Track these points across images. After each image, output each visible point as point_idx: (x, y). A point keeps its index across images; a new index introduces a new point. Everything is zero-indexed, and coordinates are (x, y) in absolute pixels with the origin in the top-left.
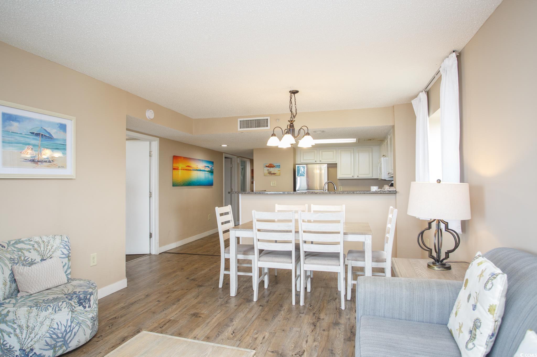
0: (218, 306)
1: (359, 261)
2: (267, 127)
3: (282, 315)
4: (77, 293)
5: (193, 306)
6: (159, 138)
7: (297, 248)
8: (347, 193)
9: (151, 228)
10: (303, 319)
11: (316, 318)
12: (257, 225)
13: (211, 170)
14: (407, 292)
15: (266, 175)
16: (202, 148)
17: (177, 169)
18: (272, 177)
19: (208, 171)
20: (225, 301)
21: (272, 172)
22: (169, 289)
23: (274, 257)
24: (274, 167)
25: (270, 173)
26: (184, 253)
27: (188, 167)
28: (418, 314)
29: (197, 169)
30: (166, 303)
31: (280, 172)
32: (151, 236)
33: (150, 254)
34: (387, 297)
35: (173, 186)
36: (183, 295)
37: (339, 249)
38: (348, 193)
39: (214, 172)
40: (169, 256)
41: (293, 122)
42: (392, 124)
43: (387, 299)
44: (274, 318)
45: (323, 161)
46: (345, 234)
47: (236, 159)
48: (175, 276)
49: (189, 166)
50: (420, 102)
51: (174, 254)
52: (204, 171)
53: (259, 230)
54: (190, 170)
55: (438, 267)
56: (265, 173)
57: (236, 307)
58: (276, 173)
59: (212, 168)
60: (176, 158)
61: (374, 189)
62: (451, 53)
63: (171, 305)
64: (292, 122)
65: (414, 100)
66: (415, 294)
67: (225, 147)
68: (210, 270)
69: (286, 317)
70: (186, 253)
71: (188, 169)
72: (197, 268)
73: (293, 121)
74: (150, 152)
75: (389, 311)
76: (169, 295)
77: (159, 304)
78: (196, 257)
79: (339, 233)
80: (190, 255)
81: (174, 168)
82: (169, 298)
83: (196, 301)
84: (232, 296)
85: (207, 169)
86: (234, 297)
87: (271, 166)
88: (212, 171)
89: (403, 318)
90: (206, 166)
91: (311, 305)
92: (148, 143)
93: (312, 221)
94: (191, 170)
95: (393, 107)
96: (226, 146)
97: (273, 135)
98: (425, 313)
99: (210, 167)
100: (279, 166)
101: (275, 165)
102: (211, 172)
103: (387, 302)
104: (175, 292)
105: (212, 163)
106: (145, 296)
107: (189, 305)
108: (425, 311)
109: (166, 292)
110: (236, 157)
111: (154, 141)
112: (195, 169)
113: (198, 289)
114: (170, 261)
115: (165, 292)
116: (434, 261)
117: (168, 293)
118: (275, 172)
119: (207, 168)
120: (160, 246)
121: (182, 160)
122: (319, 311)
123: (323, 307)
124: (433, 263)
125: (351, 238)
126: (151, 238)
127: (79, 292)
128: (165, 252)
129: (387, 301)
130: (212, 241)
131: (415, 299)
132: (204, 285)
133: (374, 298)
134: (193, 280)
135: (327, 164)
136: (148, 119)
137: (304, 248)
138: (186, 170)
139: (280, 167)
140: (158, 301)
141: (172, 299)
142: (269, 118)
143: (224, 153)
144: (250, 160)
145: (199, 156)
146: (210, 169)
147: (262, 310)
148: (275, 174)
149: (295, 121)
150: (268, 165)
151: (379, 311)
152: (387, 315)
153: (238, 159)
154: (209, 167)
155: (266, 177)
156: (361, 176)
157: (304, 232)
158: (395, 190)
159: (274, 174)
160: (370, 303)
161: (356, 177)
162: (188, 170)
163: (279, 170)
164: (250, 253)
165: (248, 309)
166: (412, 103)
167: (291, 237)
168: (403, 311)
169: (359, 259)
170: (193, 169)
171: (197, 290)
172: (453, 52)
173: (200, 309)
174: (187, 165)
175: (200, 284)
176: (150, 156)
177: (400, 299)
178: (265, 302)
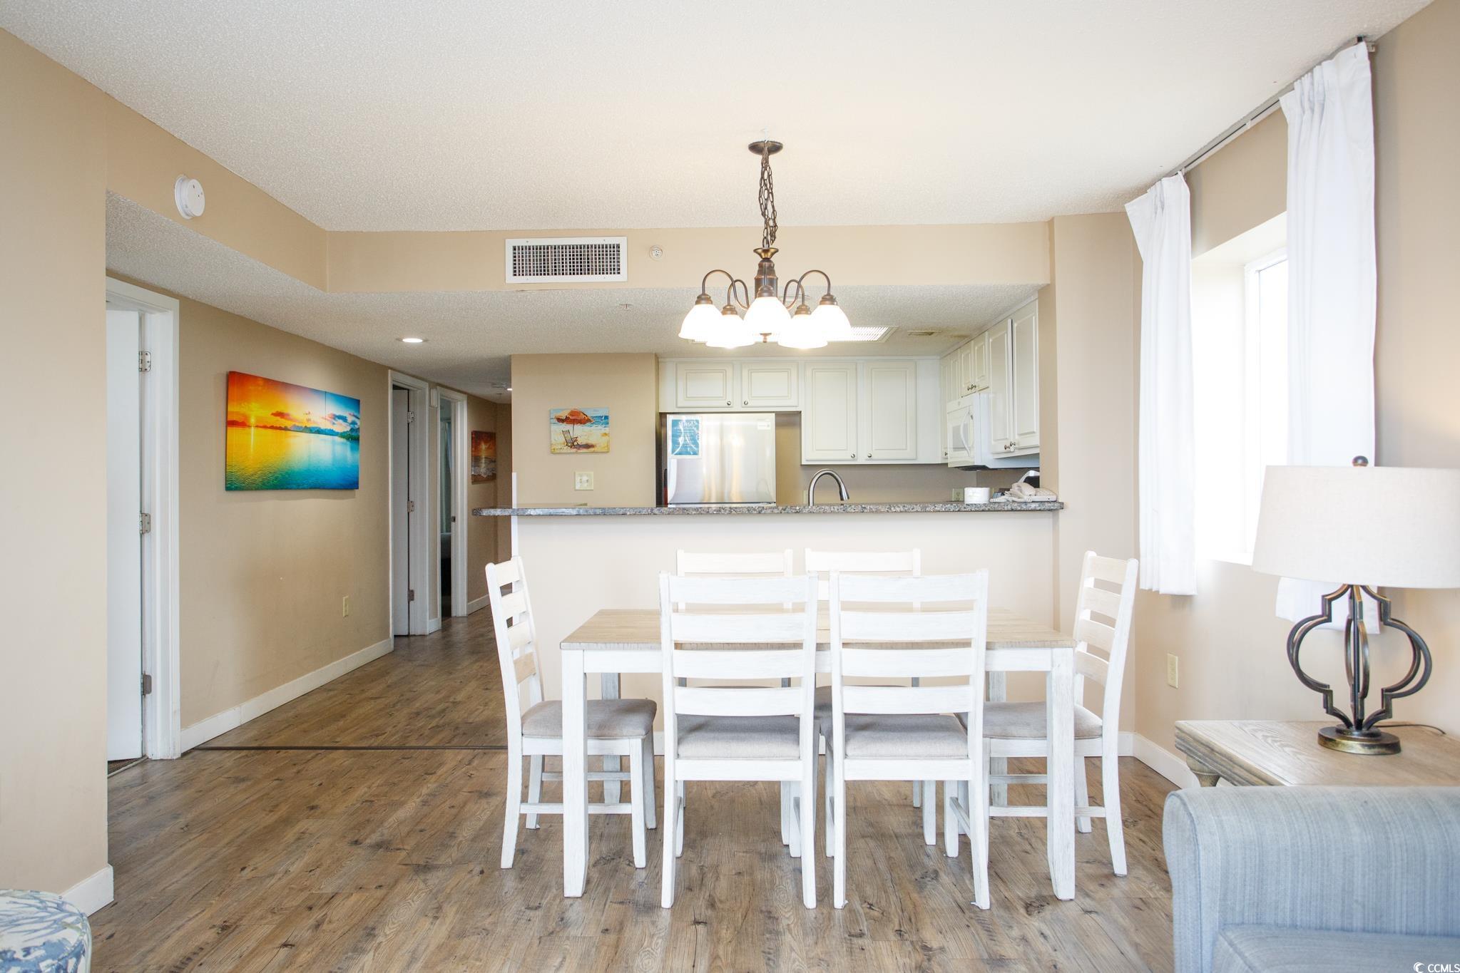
0: (540, 938)
1: (1014, 737)
2: (617, 275)
3: (792, 949)
4: (19, 955)
5: (440, 947)
6: (178, 301)
7: (823, 704)
8: (902, 509)
9: (148, 655)
10: (877, 957)
11: (915, 948)
12: (675, 627)
13: (352, 430)
14: (1366, 835)
15: (557, 451)
16: (323, 346)
17: (241, 424)
18: (583, 457)
19: (342, 435)
20: (557, 919)
21: (581, 441)
22: (302, 890)
23: (733, 739)
24: (589, 421)
25: (573, 444)
26: (282, 745)
27: (278, 418)
28: (1404, 909)
29: (309, 425)
30: (323, 950)
31: (608, 442)
32: (146, 685)
33: (144, 760)
34: (1301, 858)
35: (228, 489)
36: (379, 910)
37: (970, 701)
38: (906, 511)
39: (360, 439)
40: (229, 759)
41: (773, 254)
42: (1042, 280)
43: (1301, 863)
44: (771, 963)
45: (754, 404)
46: (989, 647)
47: (427, 393)
48: (299, 839)
49: (281, 415)
50: (1159, 210)
51: (244, 753)
52: (331, 433)
53: (678, 646)
54: (286, 429)
55: (1366, 745)
56: (553, 442)
57: (612, 938)
58: (593, 443)
59: (353, 423)
60: (236, 380)
61: (976, 495)
62: (1346, 44)
63: (350, 954)
64: (769, 254)
65: (1134, 201)
66: (1391, 841)
67: (417, 343)
68: (425, 803)
69: (812, 955)
70: (288, 745)
71: (279, 425)
72: (372, 801)
73: (772, 251)
74: (142, 354)
75: (1310, 902)
76: (317, 915)
77: (296, 956)
78: (340, 759)
79: (966, 644)
80: (313, 753)
81: (230, 418)
82: (325, 926)
83: (444, 928)
84: (571, 895)
85: (341, 427)
86: (579, 900)
87: (575, 418)
88: (354, 434)
89: (1355, 925)
90: (336, 417)
91: (870, 902)
92: (134, 316)
93: (917, 605)
94: (289, 427)
95: (1051, 223)
96: (420, 341)
97: (703, 298)
98: (1428, 903)
99: (350, 419)
100: (606, 417)
101: (590, 414)
102: (353, 438)
103: (1303, 875)
104: (336, 901)
105: (356, 403)
106: (213, 930)
107: (423, 948)
108: (1428, 897)
109: (299, 906)
110: (426, 386)
111: (160, 311)
112: (300, 425)
113: (425, 881)
114: (243, 780)
115: (295, 903)
116: (1343, 723)
117: (310, 908)
118: (590, 442)
119: (341, 421)
120: (185, 724)
121: (260, 388)
122: (910, 920)
123: (915, 906)
124: (1339, 731)
125: (1010, 661)
126: (147, 695)
127: (27, 951)
128: (204, 748)
129: (1300, 871)
130: (368, 694)
131: (1396, 857)
132: (435, 863)
133: (1257, 862)
134: (379, 846)
135: (774, 414)
136: (183, 215)
137: (846, 702)
138: (272, 427)
139: (608, 423)
140: (285, 945)
141: (339, 933)
142: (622, 242)
143: (391, 369)
144: (468, 397)
145: (312, 375)
146: (348, 429)
147: (714, 938)
148: (592, 446)
149: (777, 251)
150: (564, 415)
151: (1277, 908)
152: (1301, 920)
153: (434, 392)
154: (344, 419)
155: (558, 456)
156: (881, 457)
157: (845, 645)
158: (1053, 498)
159: (588, 446)
160: (1245, 881)
161: (862, 460)
162: (280, 428)
163: (606, 434)
164: (625, 732)
165: (660, 941)
166: (1126, 213)
167: (800, 665)
168: (1357, 901)
169: (1015, 733)
170: (295, 425)
171: (422, 886)
172: (1356, 39)
173: (477, 960)
174: (274, 411)
175: (417, 859)
176: (143, 370)
177: (1345, 859)
178: (707, 908)
